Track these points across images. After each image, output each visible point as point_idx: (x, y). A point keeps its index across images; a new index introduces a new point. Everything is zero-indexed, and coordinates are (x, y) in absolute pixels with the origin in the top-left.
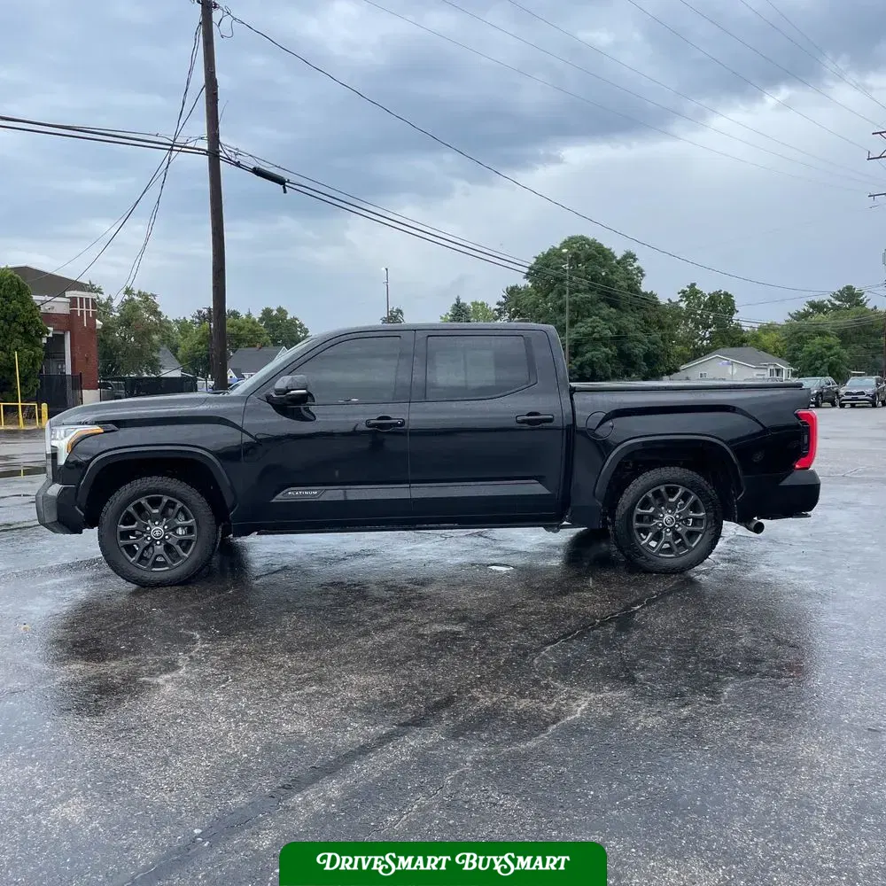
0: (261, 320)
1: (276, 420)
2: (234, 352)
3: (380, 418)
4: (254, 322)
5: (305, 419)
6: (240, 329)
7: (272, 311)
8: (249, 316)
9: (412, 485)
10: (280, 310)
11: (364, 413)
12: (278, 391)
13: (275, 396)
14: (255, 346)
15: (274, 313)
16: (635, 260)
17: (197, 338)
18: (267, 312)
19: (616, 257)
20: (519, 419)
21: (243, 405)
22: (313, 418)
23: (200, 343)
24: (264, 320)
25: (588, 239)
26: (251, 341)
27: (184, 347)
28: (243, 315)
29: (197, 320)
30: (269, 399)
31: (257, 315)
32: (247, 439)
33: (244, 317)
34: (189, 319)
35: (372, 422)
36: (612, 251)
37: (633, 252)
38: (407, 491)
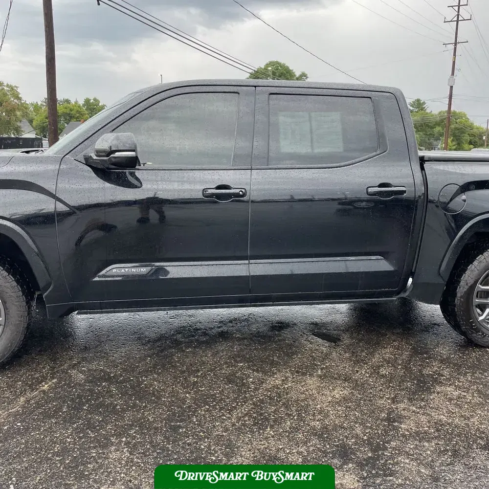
0: (84, 105)
1: (95, 186)
2: (67, 124)
3: (219, 187)
4: (79, 107)
5: (130, 185)
6: (71, 110)
7: (90, 100)
8: (76, 102)
9: (252, 261)
10: (95, 99)
11: (202, 182)
12: (99, 153)
13: (95, 158)
14: (80, 121)
15: (92, 101)
16: (307, 78)
17: (44, 115)
18: (87, 101)
19: (295, 75)
20: (370, 190)
21: (57, 167)
22: (139, 185)
23: (46, 118)
24: (85, 105)
25: (280, 64)
26: (77, 118)
27: (37, 120)
28: (73, 101)
29: (45, 104)
30: (88, 162)
31: (81, 102)
32: (61, 207)
33: (74, 103)
34: (39, 103)
35: (210, 191)
36: (294, 71)
37: (306, 73)
38: (245, 267)
